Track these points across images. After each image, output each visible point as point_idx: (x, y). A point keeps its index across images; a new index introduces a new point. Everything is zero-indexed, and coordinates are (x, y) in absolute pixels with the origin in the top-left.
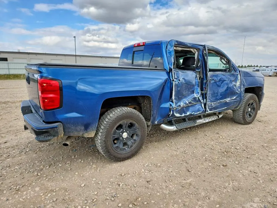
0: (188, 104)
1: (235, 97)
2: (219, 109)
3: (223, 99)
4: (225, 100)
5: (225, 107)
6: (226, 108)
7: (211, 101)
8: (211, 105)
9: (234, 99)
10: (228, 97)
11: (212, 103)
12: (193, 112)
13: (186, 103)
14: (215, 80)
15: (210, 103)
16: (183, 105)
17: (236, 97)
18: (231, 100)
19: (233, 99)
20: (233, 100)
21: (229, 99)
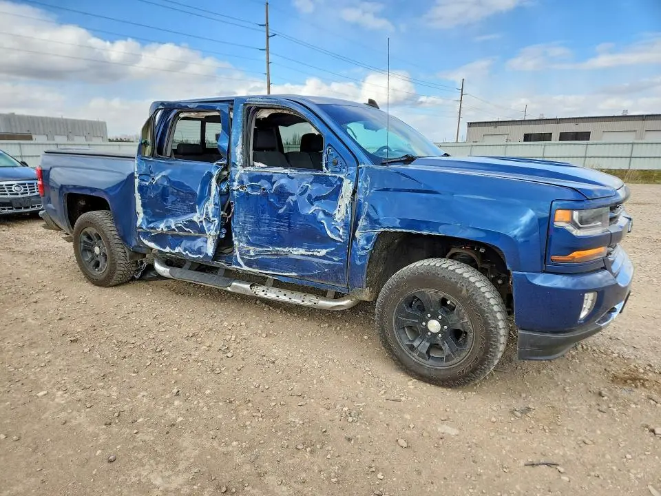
0: (174, 230)
1: (323, 252)
2: (272, 271)
3: (285, 247)
4: (291, 249)
5: (291, 272)
6: (294, 274)
7: (249, 243)
8: (248, 251)
9: (320, 257)
10: (300, 246)
11: (250, 248)
12: (187, 252)
13: (169, 227)
14: (264, 189)
15: (245, 246)
16: (162, 229)
17: (327, 252)
18: (308, 256)
19: (318, 254)
20: (317, 257)
21: (302, 251)
